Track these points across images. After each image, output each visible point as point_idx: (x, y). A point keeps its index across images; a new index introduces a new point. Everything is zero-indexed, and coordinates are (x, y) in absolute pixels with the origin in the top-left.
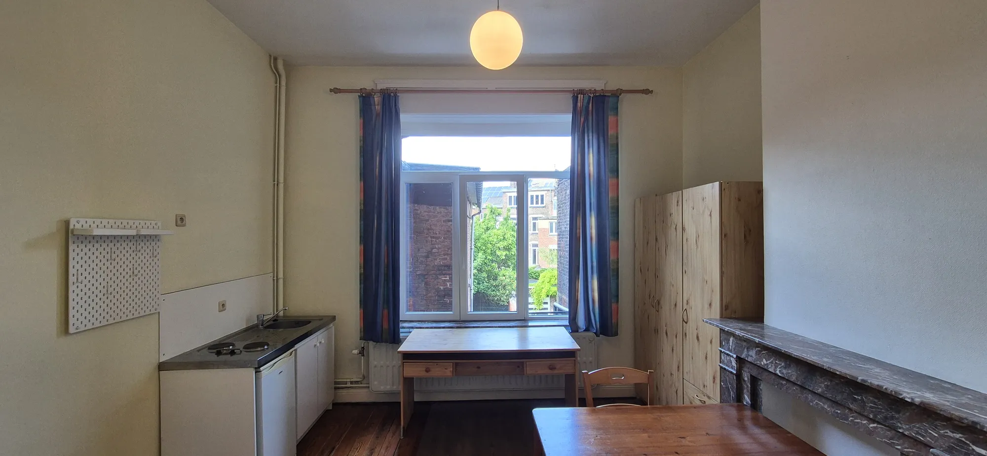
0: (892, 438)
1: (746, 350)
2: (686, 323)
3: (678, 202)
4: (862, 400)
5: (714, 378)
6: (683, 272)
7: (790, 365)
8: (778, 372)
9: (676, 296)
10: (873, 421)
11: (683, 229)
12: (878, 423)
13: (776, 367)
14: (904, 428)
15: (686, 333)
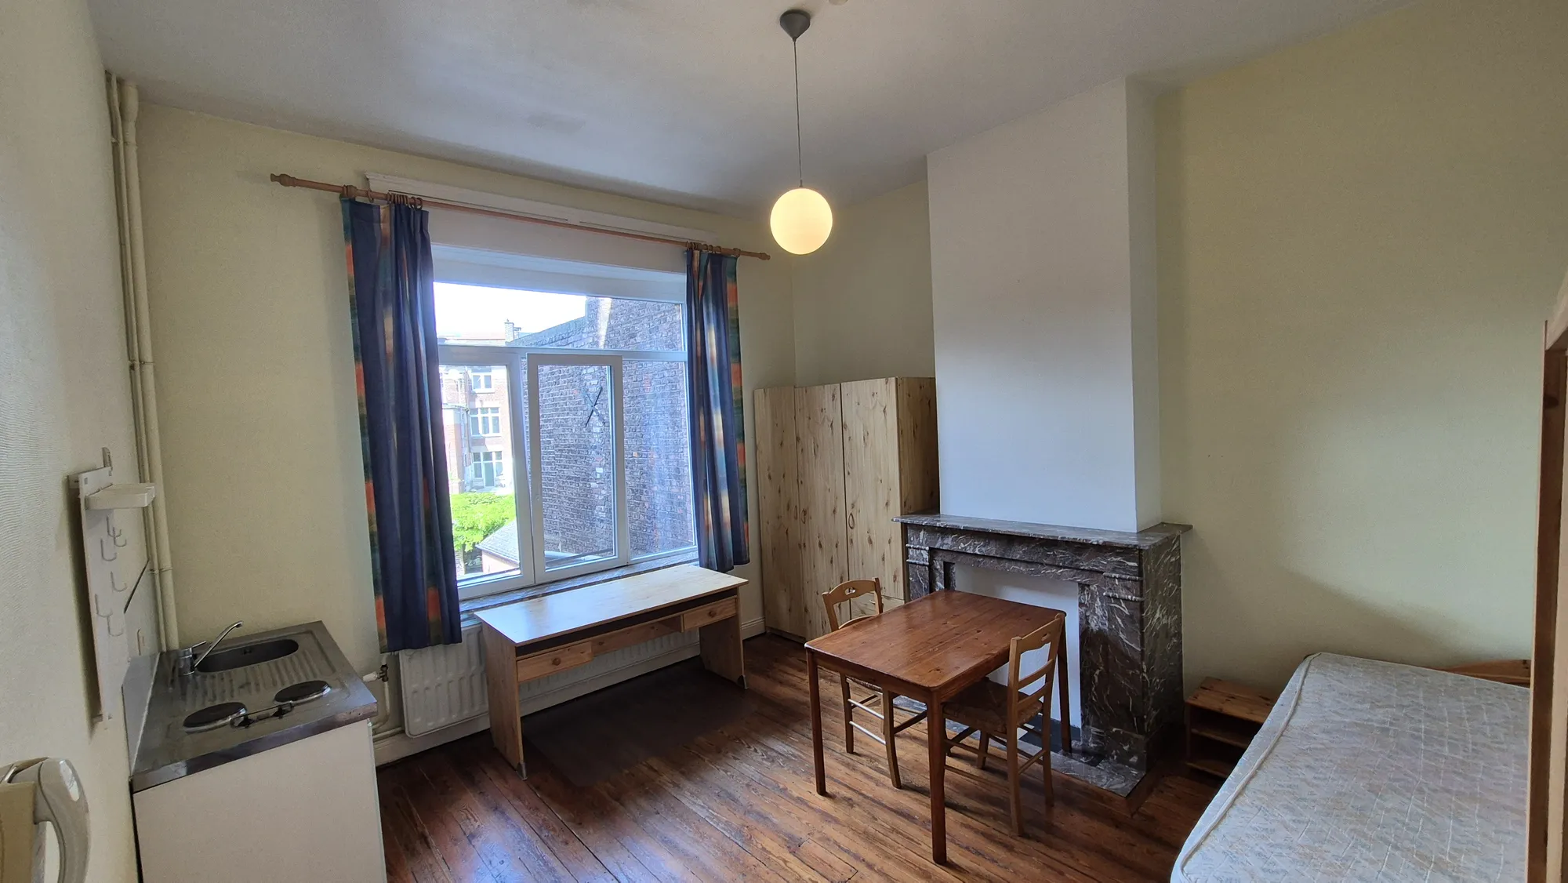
0: (1074, 576)
1: (940, 539)
2: (852, 528)
3: (833, 396)
4: (1054, 554)
5: (895, 577)
6: (845, 474)
7: (989, 543)
8: (977, 552)
9: (835, 502)
10: (1061, 567)
11: (844, 426)
12: (1065, 568)
13: (975, 548)
14: (1084, 565)
15: (852, 541)
